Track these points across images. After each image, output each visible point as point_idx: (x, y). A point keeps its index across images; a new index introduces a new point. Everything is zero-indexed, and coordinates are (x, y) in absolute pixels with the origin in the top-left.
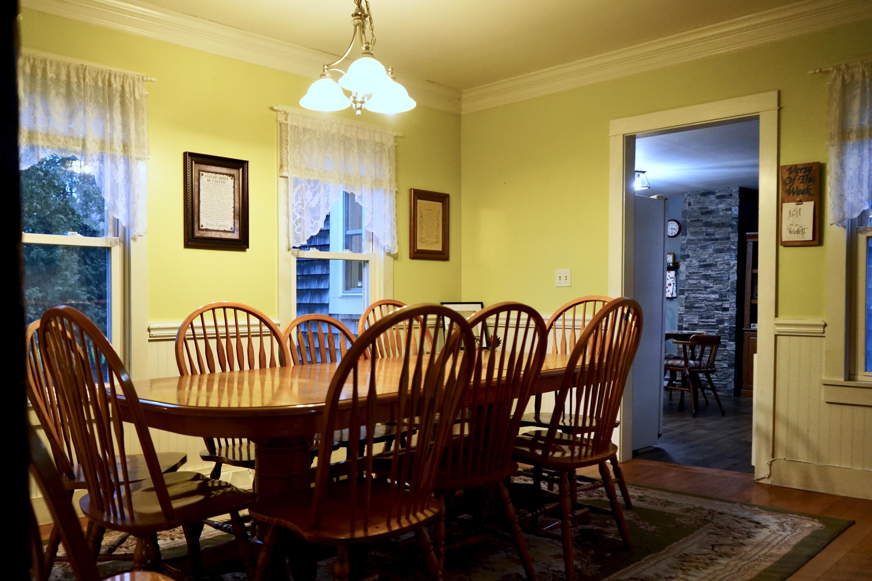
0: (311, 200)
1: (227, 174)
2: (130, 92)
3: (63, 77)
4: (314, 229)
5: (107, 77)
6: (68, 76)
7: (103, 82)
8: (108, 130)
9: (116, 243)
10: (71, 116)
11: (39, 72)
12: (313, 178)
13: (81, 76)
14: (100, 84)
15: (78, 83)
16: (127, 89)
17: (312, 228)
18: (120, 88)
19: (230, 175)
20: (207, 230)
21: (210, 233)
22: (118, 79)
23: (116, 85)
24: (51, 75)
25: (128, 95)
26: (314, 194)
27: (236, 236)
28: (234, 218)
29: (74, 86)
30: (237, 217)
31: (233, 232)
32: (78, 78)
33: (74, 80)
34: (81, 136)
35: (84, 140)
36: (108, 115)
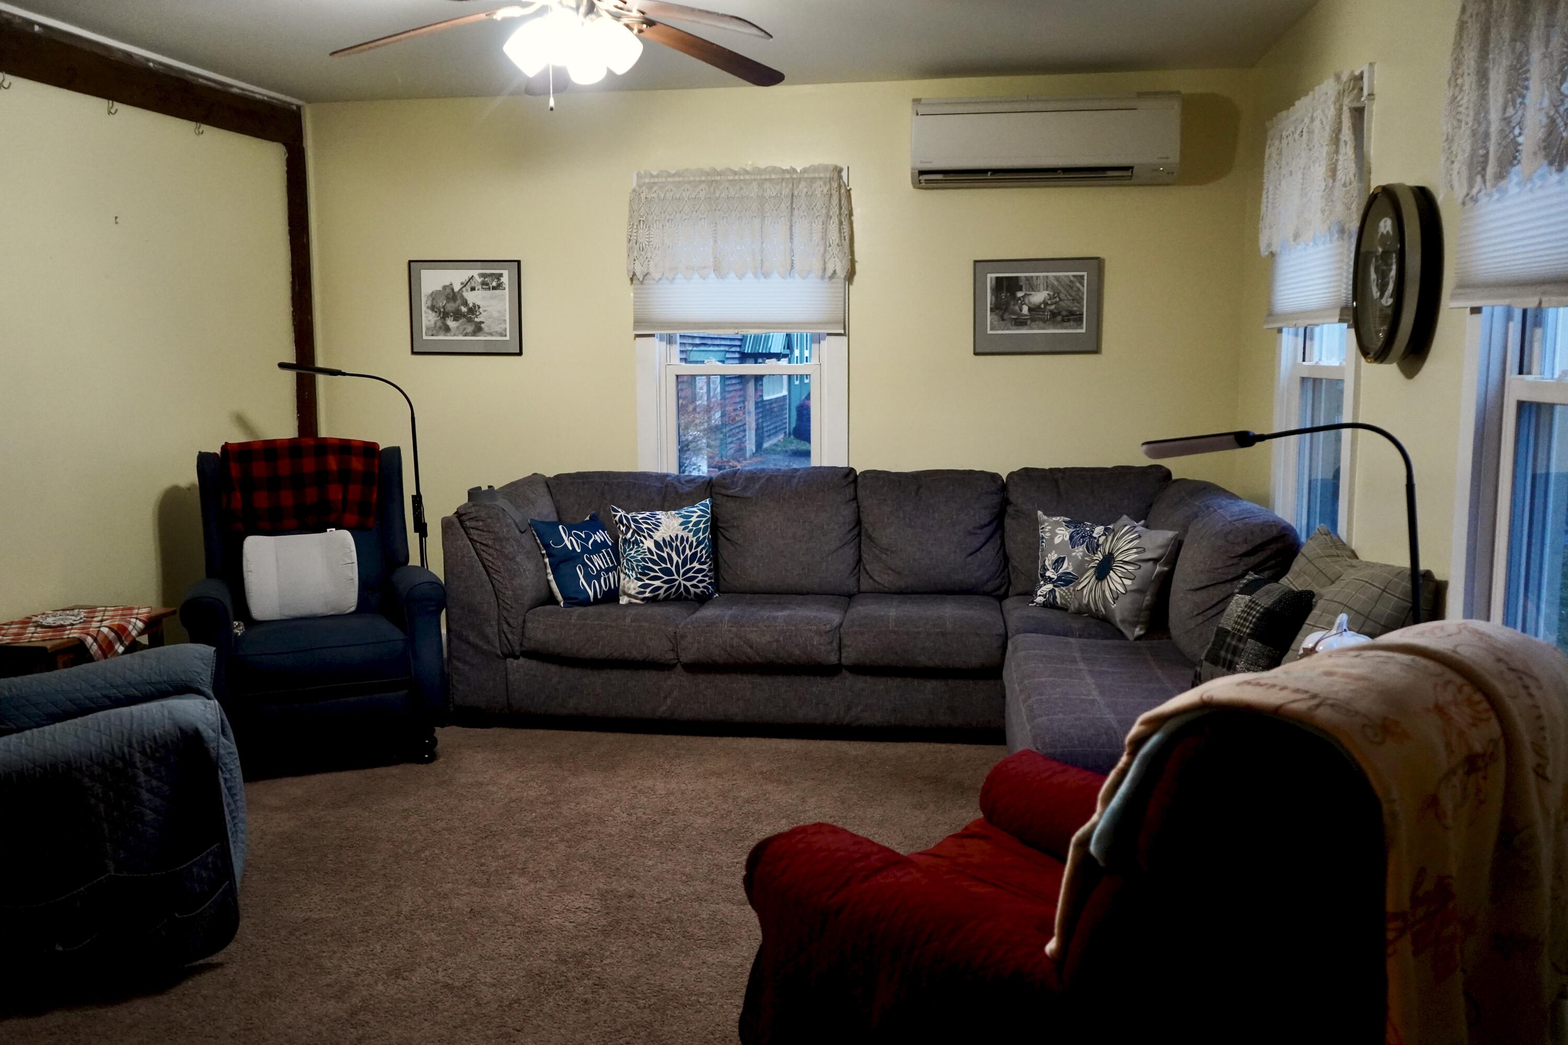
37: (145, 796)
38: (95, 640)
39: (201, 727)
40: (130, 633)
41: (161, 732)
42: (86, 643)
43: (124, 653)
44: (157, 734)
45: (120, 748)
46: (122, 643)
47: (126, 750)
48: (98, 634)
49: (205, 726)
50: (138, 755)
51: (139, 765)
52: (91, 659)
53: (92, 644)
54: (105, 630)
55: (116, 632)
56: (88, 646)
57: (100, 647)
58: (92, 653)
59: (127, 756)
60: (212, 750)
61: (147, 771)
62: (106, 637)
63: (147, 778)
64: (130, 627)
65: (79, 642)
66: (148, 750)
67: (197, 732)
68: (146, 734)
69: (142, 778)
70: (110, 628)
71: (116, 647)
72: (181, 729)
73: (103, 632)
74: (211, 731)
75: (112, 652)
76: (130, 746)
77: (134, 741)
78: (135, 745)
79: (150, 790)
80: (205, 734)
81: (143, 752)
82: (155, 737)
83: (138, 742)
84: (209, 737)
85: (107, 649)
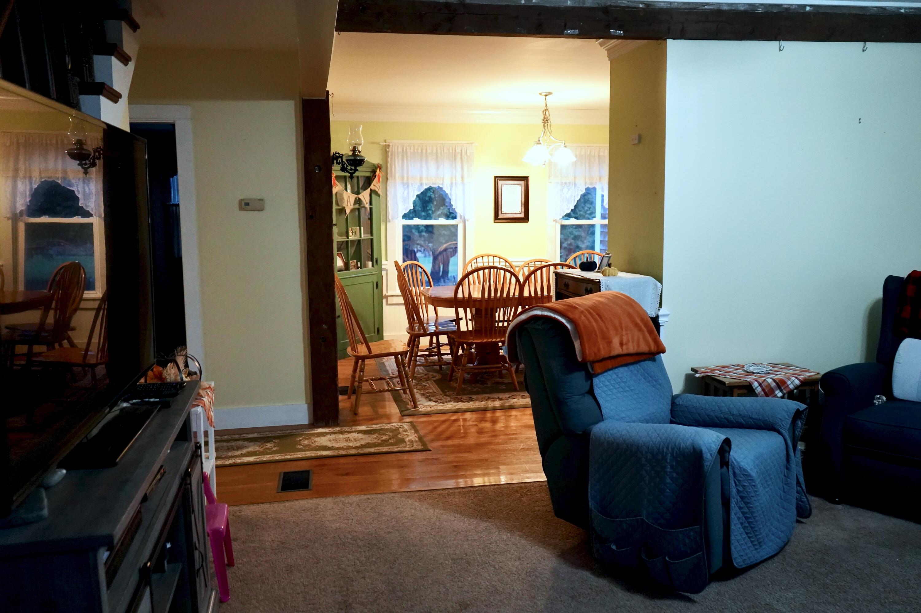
0: (567, 193)
1: (517, 184)
2: (465, 153)
3: (435, 151)
4: (568, 209)
5: (454, 147)
6: (437, 151)
7: (452, 150)
8: (454, 172)
9: (460, 222)
10: (438, 168)
11: (424, 151)
12: (568, 181)
13: (442, 149)
14: (451, 151)
15: (441, 153)
16: (463, 151)
17: (567, 209)
18: (460, 151)
19: (519, 184)
20: (506, 213)
21: (507, 215)
22: (459, 147)
23: (458, 150)
24: (429, 151)
25: (463, 154)
26: (569, 190)
27: (522, 215)
28: (521, 206)
29: (439, 155)
30: (523, 206)
31: (521, 213)
32: (441, 151)
33: (439, 152)
34: (442, 176)
35: (443, 178)
36: (454, 165)
37: (668, 480)
38: (760, 385)
39: (704, 450)
40: (788, 386)
41: (684, 446)
42: (753, 386)
43: (782, 397)
44: (682, 446)
45: (663, 448)
46: (781, 391)
47: (665, 449)
48: (763, 382)
49: (707, 451)
50: (669, 454)
51: (668, 461)
52: (756, 395)
53: (757, 387)
54: (770, 380)
55: (777, 384)
56: (754, 388)
57: (763, 390)
58: (757, 392)
59: (664, 454)
60: (706, 467)
61: (672, 467)
62: (769, 385)
63: (671, 471)
64: (789, 382)
65: (749, 384)
66: (675, 454)
67: (701, 451)
68: (677, 444)
69: (668, 469)
70: (774, 380)
71: (776, 392)
72: (693, 447)
73: (767, 382)
74: (709, 455)
75: (773, 395)
76: (667, 448)
77: (670, 446)
78: (670, 449)
79: (671, 478)
80: (705, 456)
81: (672, 455)
82: (680, 448)
83: (671, 448)
84: (706, 458)
85: (769, 392)
